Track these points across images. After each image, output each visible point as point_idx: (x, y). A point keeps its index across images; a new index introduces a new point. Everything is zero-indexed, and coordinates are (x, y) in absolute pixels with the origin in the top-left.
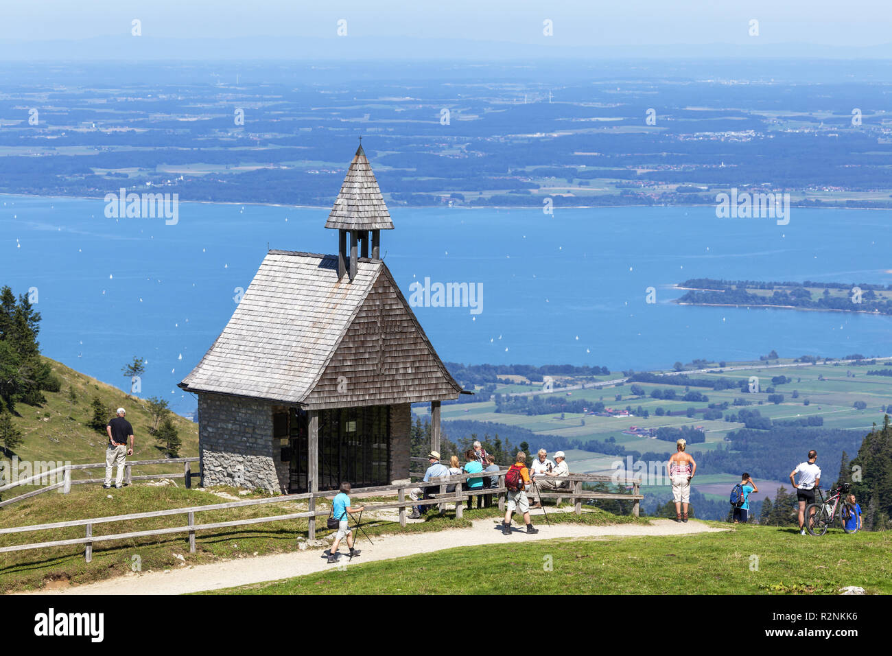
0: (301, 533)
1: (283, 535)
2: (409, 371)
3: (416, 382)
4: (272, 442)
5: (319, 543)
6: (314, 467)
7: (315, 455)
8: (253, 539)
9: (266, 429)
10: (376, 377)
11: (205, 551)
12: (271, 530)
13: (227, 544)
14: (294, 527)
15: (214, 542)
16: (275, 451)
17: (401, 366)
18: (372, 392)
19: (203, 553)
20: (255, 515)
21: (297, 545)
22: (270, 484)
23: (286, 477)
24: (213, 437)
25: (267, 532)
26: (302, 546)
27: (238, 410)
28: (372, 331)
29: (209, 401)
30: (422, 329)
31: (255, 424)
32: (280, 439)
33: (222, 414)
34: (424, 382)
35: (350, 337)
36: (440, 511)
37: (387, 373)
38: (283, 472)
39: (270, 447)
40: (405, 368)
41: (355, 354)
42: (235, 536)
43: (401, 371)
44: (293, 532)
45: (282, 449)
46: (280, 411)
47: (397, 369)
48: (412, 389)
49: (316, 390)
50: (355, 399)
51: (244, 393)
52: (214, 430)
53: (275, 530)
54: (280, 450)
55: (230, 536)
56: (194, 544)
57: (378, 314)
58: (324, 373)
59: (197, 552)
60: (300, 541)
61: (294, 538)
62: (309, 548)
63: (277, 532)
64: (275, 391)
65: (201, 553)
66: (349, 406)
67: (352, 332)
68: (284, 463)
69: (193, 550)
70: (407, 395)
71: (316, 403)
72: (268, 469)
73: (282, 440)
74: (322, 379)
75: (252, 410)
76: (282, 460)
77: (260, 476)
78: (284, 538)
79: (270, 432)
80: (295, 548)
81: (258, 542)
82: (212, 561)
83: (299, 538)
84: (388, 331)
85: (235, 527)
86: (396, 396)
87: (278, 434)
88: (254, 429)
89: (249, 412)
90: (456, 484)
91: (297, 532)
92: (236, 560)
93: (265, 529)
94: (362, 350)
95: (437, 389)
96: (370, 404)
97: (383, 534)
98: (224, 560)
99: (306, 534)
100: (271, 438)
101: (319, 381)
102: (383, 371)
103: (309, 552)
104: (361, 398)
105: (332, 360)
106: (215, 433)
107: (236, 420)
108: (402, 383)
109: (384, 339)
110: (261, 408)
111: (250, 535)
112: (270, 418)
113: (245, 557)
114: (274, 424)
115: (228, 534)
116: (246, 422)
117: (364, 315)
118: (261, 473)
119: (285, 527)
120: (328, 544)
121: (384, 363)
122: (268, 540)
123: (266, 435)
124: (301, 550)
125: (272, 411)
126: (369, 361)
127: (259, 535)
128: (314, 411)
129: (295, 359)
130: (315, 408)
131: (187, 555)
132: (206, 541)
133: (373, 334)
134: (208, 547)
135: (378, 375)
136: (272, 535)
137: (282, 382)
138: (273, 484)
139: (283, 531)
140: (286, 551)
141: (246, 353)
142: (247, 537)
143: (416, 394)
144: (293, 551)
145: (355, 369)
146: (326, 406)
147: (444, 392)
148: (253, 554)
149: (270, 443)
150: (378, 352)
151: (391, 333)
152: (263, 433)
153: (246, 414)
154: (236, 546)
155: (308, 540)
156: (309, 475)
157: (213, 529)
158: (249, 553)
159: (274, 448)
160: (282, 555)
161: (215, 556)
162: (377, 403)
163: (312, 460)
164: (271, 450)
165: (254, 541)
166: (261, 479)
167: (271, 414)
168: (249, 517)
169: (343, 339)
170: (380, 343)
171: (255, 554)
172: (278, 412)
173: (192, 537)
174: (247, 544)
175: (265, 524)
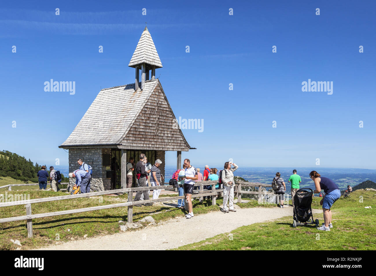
0: (121, 217)
1: (108, 220)
2: (169, 135)
3: (172, 141)
4: (102, 168)
5: (136, 225)
6: (124, 179)
7: (124, 173)
8: (84, 224)
9: (99, 162)
10: (155, 136)
11: (41, 236)
12: (99, 216)
13: (61, 229)
14: (115, 213)
15: (50, 228)
16: (103, 173)
17: (166, 132)
18: (153, 143)
19: (40, 237)
20: (88, 205)
21: (119, 227)
22: (100, 189)
23: (109, 186)
24: (73, 168)
25: (95, 217)
26: (123, 228)
27: (85, 154)
28: (153, 113)
29: (72, 152)
30: (175, 117)
31: (93, 160)
32: (106, 166)
33: (78, 157)
34: (175, 142)
35: (143, 114)
36: (200, 201)
37: (159, 135)
38: (107, 183)
39: (101, 171)
40: (168, 134)
41: (145, 123)
42: (69, 222)
43: (166, 135)
44: (115, 217)
45: (107, 172)
46: (106, 152)
47: (164, 134)
48: (170, 144)
49: (125, 138)
50: (145, 146)
51: (88, 143)
52: (74, 165)
53: (102, 216)
54: (106, 172)
55: (66, 222)
56: (31, 230)
57: (156, 105)
58: (130, 130)
59: (34, 237)
60: (121, 224)
61: (117, 221)
62: (128, 230)
63: (103, 218)
64: (103, 140)
65: (38, 237)
66: (142, 149)
67: (143, 112)
68: (108, 178)
69: (30, 235)
70: (168, 147)
71: (126, 145)
72: (100, 181)
73: (107, 167)
74: (128, 133)
75: (92, 153)
76: (107, 177)
77: (95, 185)
78: (109, 222)
79: (101, 163)
80: (117, 230)
81: (88, 226)
82: (46, 244)
83: (120, 221)
84: (160, 114)
85: (71, 214)
86: (163, 147)
87: (105, 164)
88: (93, 162)
89: (91, 154)
90: (212, 185)
91: (118, 217)
92: (68, 243)
93: (95, 215)
94: (148, 122)
95: (180, 146)
96: (151, 149)
97: (176, 216)
98: (57, 243)
99: (125, 218)
100: (101, 166)
101: (127, 134)
102: (158, 134)
103: (128, 233)
104: (148, 146)
105: (134, 124)
106: (74, 166)
107: (84, 159)
108: (166, 141)
109: (158, 118)
110: (96, 152)
111: (82, 220)
112: (101, 156)
113: (76, 239)
114: (103, 159)
115: (64, 220)
116: (89, 159)
117: (149, 104)
118: (96, 184)
119: (110, 213)
120: (142, 226)
121: (158, 130)
122: (96, 224)
123: (99, 165)
124: (122, 231)
125: (102, 152)
126: (151, 127)
127: (89, 220)
128: (124, 150)
129: (114, 126)
130: (125, 148)
131: (24, 240)
132: (44, 227)
133: (153, 114)
134: (44, 232)
135: (156, 135)
136: (99, 220)
137: (107, 136)
138: (102, 189)
139: (108, 217)
140: (110, 233)
141: (89, 128)
142: (79, 223)
143: (172, 147)
144: (115, 232)
145: (145, 130)
146: (130, 148)
147: (183, 147)
148: (83, 237)
149: (101, 169)
150: (156, 124)
151: (162, 116)
152: (97, 164)
153: (89, 155)
154: (69, 230)
155: (127, 223)
156: (122, 183)
157: (53, 217)
158: (80, 235)
159: (103, 171)
160: (107, 237)
161: (50, 239)
162: (155, 149)
163: (123, 175)
164: (101, 172)
165: (84, 226)
166: (96, 187)
167: (101, 153)
168: (84, 206)
169: (139, 114)
170: (157, 119)
171: (85, 236)
172: (105, 153)
173: (30, 224)
174: (78, 228)
175: (94, 212)
